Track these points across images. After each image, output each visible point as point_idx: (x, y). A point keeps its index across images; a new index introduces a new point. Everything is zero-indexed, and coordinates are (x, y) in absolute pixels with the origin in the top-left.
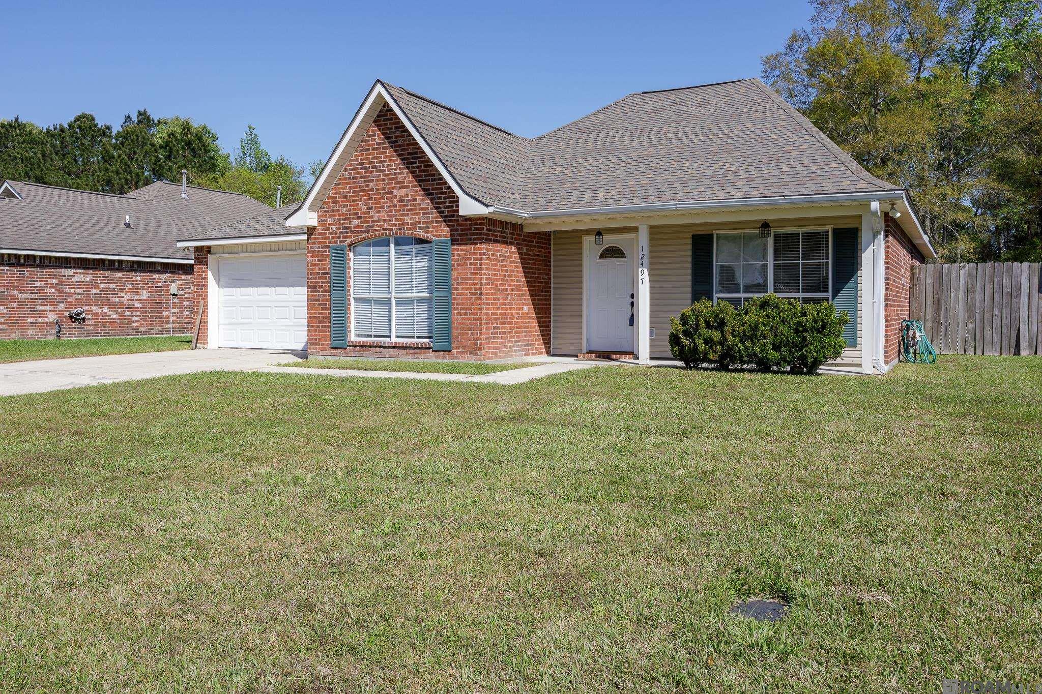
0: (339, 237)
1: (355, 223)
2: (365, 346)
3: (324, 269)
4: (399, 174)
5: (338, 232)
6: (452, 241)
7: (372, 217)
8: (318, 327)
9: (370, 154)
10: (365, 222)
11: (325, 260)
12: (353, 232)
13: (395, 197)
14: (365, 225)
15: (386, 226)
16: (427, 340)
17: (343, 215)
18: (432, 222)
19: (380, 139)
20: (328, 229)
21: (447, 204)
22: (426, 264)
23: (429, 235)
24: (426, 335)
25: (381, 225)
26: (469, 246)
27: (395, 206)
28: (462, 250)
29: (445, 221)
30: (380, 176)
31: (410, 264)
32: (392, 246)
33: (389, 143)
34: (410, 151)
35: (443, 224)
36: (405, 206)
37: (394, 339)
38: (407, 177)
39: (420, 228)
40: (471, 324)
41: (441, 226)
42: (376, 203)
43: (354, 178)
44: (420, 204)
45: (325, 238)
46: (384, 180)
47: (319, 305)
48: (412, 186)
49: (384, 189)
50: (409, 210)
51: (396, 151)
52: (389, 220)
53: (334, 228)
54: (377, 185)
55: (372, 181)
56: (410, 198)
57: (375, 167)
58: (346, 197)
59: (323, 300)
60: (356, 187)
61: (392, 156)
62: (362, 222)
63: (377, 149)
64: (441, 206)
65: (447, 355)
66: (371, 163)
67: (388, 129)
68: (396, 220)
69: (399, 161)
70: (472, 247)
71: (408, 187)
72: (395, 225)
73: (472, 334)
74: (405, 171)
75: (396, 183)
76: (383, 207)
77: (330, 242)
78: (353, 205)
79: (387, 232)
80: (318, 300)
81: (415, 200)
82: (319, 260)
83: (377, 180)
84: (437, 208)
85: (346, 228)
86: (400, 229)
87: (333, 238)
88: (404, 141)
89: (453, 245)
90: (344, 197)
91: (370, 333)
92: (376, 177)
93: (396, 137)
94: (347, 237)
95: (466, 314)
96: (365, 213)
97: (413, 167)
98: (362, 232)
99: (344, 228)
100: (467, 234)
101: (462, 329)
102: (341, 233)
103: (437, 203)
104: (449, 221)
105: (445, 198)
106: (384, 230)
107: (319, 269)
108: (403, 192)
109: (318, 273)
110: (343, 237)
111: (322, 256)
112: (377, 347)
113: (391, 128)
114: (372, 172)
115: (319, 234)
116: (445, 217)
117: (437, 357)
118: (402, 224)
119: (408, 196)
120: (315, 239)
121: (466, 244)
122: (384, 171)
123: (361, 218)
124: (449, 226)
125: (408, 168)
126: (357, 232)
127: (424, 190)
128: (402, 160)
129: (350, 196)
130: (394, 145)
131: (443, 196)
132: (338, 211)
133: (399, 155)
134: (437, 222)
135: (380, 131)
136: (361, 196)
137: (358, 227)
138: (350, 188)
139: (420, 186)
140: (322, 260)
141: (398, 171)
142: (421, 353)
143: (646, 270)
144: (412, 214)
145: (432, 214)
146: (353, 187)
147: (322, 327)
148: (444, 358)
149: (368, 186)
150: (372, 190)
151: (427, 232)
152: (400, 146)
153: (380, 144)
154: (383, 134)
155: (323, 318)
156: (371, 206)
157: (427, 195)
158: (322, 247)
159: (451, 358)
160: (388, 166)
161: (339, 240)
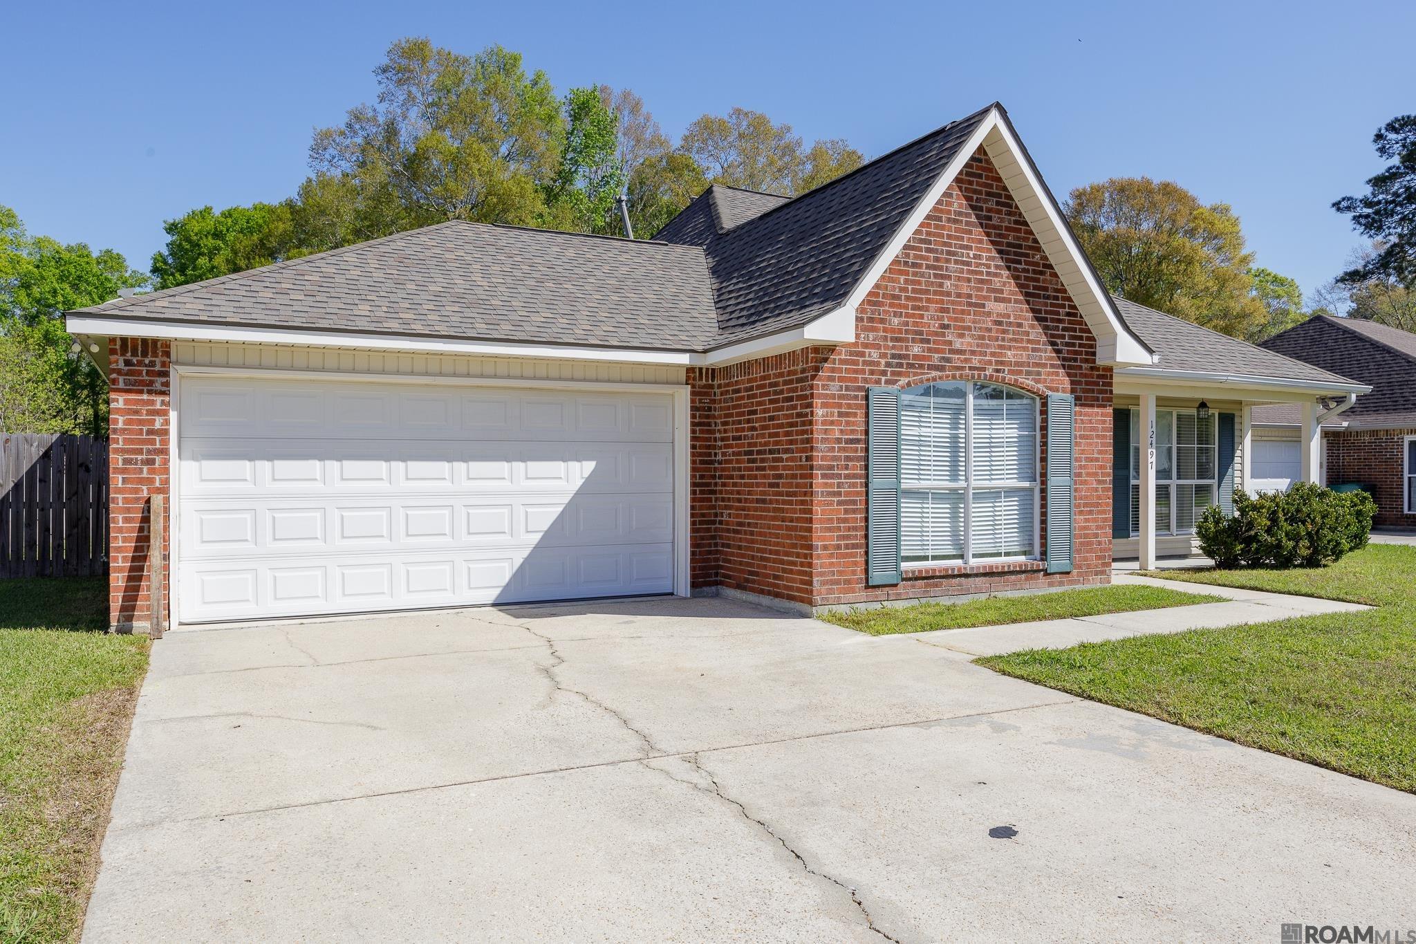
0: (884, 373)
1: (916, 349)
2: (933, 577)
3: (853, 432)
4: (996, 275)
5: (883, 361)
6: (1077, 398)
7: (950, 343)
8: (839, 547)
9: (943, 228)
10: (937, 351)
11: (855, 415)
12: (911, 366)
13: (989, 314)
14: (936, 356)
15: (976, 363)
16: (1022, 559)
17: (893, 331)
18: (1045, 365)
19: (960, 206)
20: (862, 354)
21: (1067, 340)
22: (1015, 433)
23: (1041, 386)
24: (1017, 549)
25: (966, 360)
26: (1096, 410)
27: (989, 330)
28: (1085, 415)
29: (1064, 367)
30: (962, 271)
31: (988, 431)
32: (971, 397)
33: (978, 217)
34: (1011, 240)
35: (1061, 371)
36: (1004, 332)
37: (973, 562)
38: (1004, 281)
39: (1028, 373)
40: (1098, 527)
41: (1057, 374)
42: (956, 320)
43: (914, 265)
44: (1027, 334)
45: (856, 371)
46: (969, 280)
47: (839, 503)
48: (1016, 301)
49: (970, 296)
50: (1011, 340)
51: (988, 235)
52: (981, 353)
53: (874, 355)
54: (956, 286)
55: (949, 277)
56: (1012, 320)
57: (954, 254)
58: (899, 297)
59: (847, 494)
60: (919, 283)
61: (981, 241)
62: (930, 350)
63: (956, 221)
64: (1059, 341)
65: (1065, 579)
66: (945, 244)
67: (975, 192)
68: (993, 354)
69: (994, 254)
70: (1099, 410)
71: (1009, 301)
72: (990, 363)
73: (1100, 543)
74: (1005, 273)
75: (989, 290)
76: (969, 328)
77: (865, 380)
78: (913, 316)
79: (976, 372)
80: (839, 494)
81: (1020, 325)
82: (840, 414)
83: (959, 279)
84: (1053, 344)
85: (900, 356)
86: (998, 371)
87: (872, 373)
88: (1002, 220)
89: (1076, 405)
90: (894, 297)
91: (921, 553)
92: (955, 272)
93: (989, 210)
94: (900, 374)
95: (1090, 512)
96: (936, 334)
97: (1016, 269)
98: (930, 367)
99: (894, 356)
100: (1093, 391)
101: (1086, 536)
102: (888, 365)
103: (1053, 336)
104: (1070, 367)
105: (1064, 329)
106: (970, 368)
107: (841, 431)
108: (1000, 307)
109: (839, 441)
110: (893, 373)
111: (849, 406)
112: (954, 576)
113: (980, 192)
114: (948, 261)
115: (842, 362)
116: (1064, 359)
117: (1051, 585)
118: (1002, 363)
119: (1009, 317)
120: (833, 370)
121: (1092, 406)
122: (968, 264)
123: (928, 341)
124: (1069, 375)
125: (1009, 268)
126: (921, 366)
127: (1033, 311)
128: (1000, 252)
129: (908, 298)
130: (985, 221)
131: (1061, 326)
132: (882, 321)
133: (993, 243)
134: (1052, 366)
135: (961, 191)
136: (928, 300)
137: (924, 358)
138: (906, 281)
139: (1028, 302)
140: (847, 414)
141: (993, 270)
142: (1026, 579)
143: (1154, 451)
144: (1017, 348)
145: (1046, 352)
146: (913, 282)
147: (847, 546)
148: (1061, 584)
149: (941, 285)
150: (949, 294)
151: (1037, 381)
152: (994, 227)
153: (960, 214)
154: (968, 199)
155: (849, 529)
156: (946, 322)
157: (1038, 319)
158: (847, 389)
159: (1072, 582)
160: (975, 257)
161: (883, 379)
